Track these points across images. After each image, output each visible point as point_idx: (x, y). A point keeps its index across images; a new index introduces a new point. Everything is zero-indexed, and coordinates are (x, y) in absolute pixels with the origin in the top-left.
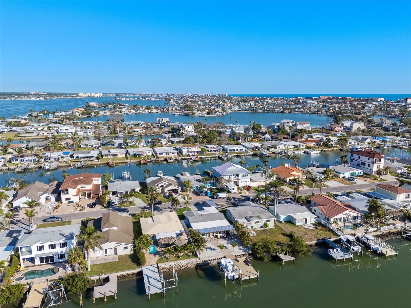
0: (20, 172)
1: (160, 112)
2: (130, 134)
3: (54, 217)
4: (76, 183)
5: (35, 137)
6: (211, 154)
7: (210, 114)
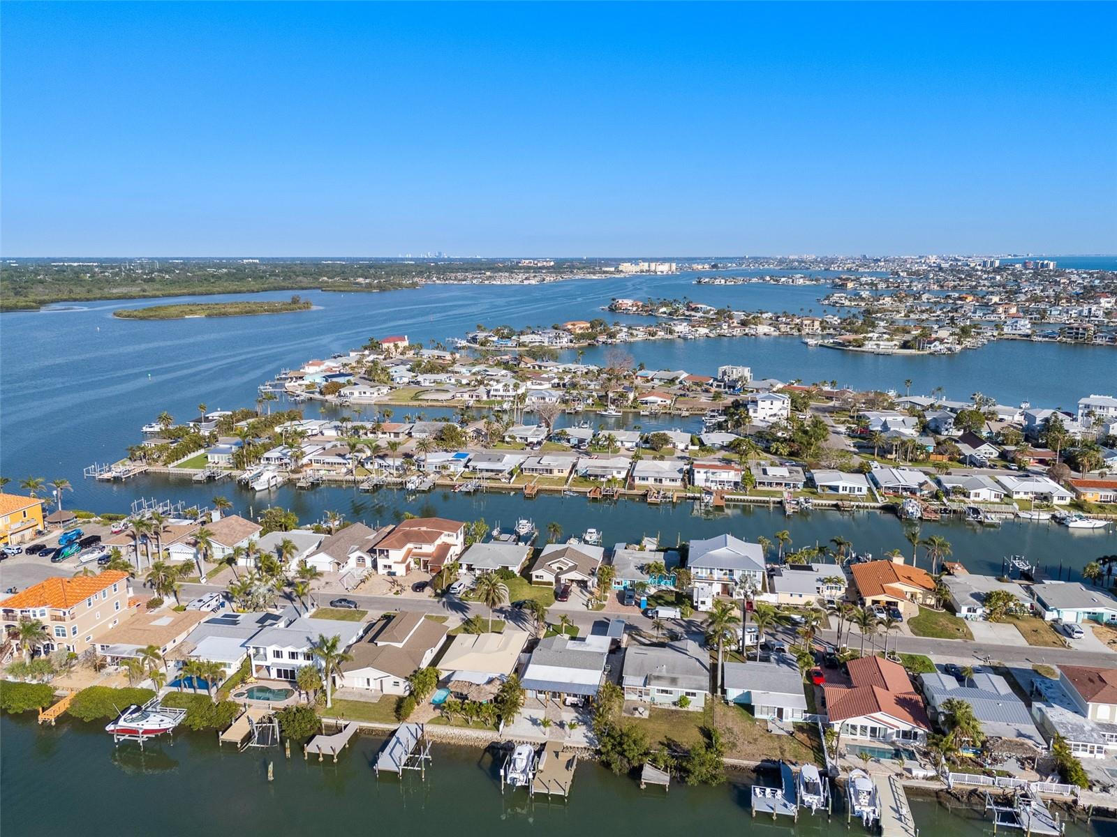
1: (777, 333)
2: (634, 408)
3: (345, 600)
5: (445, 404)
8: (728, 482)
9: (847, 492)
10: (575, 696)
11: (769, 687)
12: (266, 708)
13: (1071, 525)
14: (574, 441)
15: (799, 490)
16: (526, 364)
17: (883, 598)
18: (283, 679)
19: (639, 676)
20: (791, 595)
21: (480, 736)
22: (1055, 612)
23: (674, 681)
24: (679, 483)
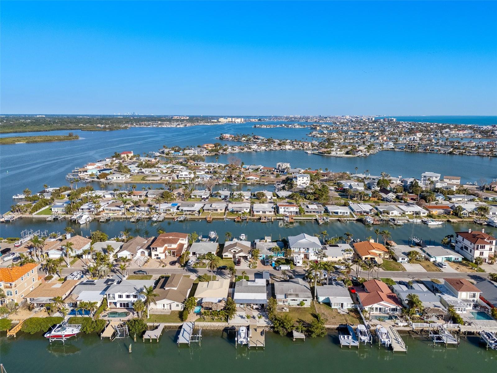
0: (134, 222)
1: (294, 149)
2: (244, 181)
3: (141, 271)
4: (165, 242)
5: (158, 182)
6: (310, 215)
7: (349, 154)
8: (293, 212)
9: (342, 214)
10: (257, 305)
11: (336, 295)
12: (119, 321)
13: (429, 224)
14: (223, 197)
15: (322, 214)
16: (191, 163)
17: (369, 256)
18: (123, 307)
19: (282, 294)
20: (333, 257)
21: (220, 325)
22: (434, 258)
23: (297, 295)
24: (273, 213)
